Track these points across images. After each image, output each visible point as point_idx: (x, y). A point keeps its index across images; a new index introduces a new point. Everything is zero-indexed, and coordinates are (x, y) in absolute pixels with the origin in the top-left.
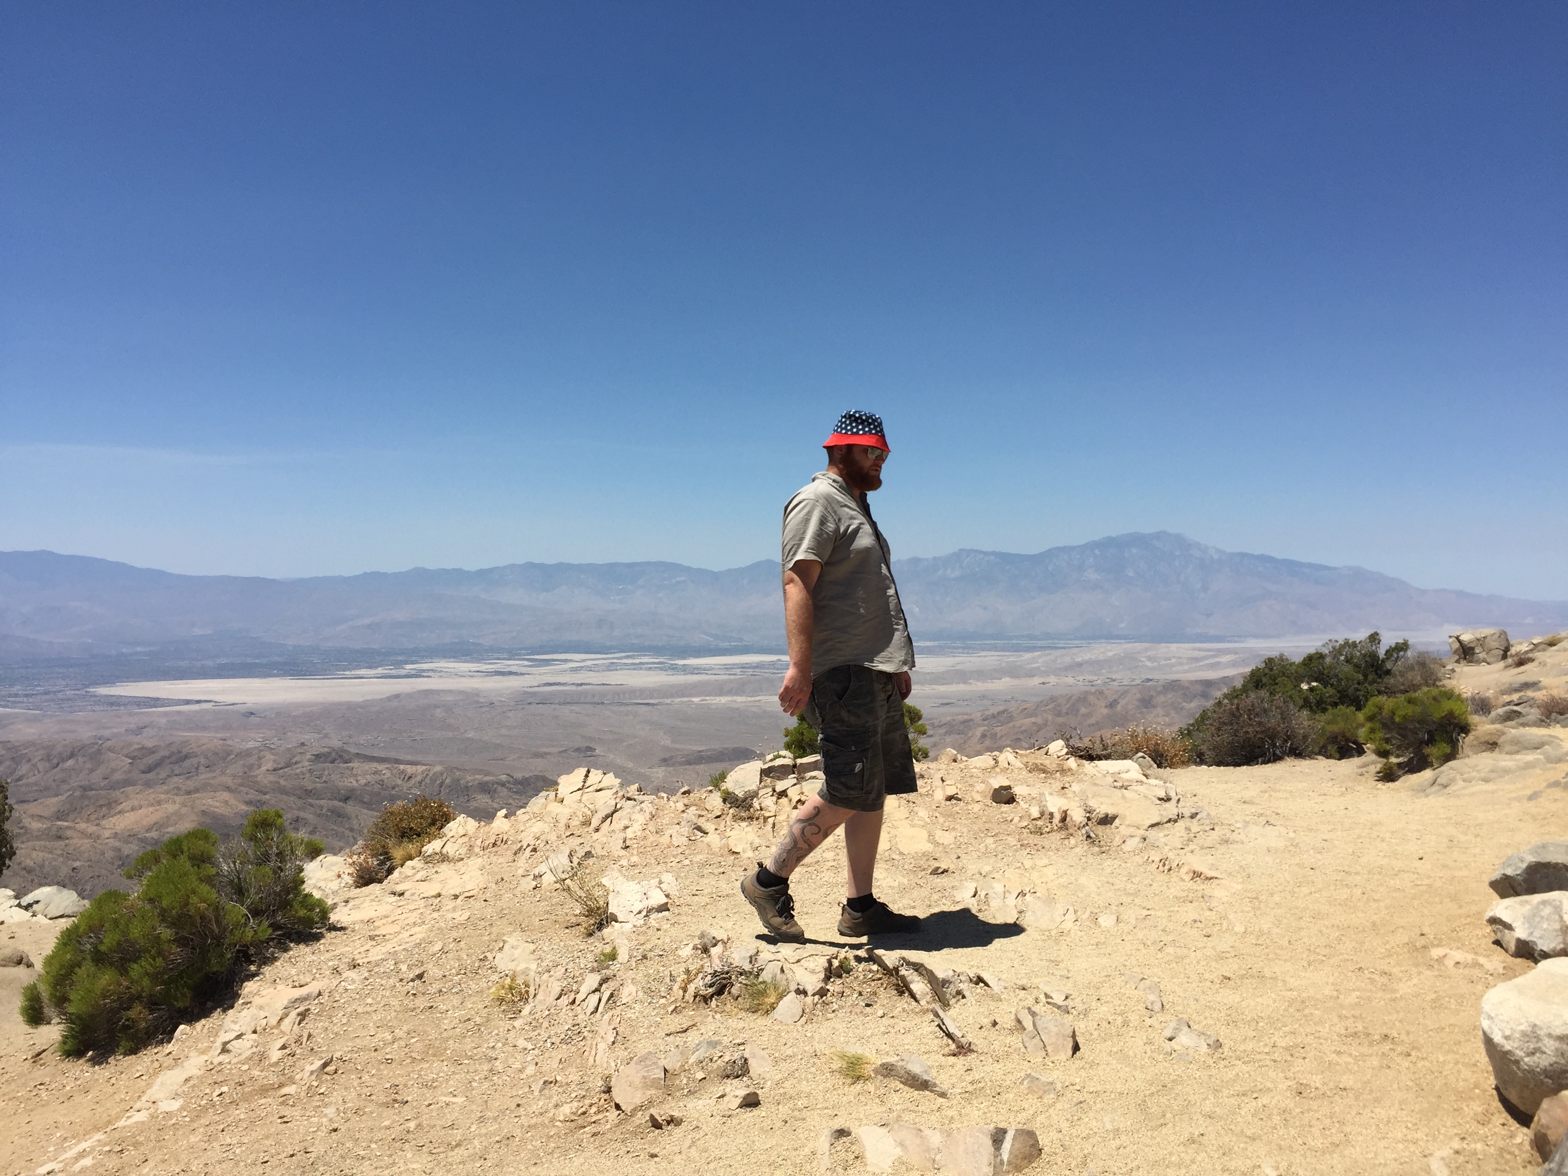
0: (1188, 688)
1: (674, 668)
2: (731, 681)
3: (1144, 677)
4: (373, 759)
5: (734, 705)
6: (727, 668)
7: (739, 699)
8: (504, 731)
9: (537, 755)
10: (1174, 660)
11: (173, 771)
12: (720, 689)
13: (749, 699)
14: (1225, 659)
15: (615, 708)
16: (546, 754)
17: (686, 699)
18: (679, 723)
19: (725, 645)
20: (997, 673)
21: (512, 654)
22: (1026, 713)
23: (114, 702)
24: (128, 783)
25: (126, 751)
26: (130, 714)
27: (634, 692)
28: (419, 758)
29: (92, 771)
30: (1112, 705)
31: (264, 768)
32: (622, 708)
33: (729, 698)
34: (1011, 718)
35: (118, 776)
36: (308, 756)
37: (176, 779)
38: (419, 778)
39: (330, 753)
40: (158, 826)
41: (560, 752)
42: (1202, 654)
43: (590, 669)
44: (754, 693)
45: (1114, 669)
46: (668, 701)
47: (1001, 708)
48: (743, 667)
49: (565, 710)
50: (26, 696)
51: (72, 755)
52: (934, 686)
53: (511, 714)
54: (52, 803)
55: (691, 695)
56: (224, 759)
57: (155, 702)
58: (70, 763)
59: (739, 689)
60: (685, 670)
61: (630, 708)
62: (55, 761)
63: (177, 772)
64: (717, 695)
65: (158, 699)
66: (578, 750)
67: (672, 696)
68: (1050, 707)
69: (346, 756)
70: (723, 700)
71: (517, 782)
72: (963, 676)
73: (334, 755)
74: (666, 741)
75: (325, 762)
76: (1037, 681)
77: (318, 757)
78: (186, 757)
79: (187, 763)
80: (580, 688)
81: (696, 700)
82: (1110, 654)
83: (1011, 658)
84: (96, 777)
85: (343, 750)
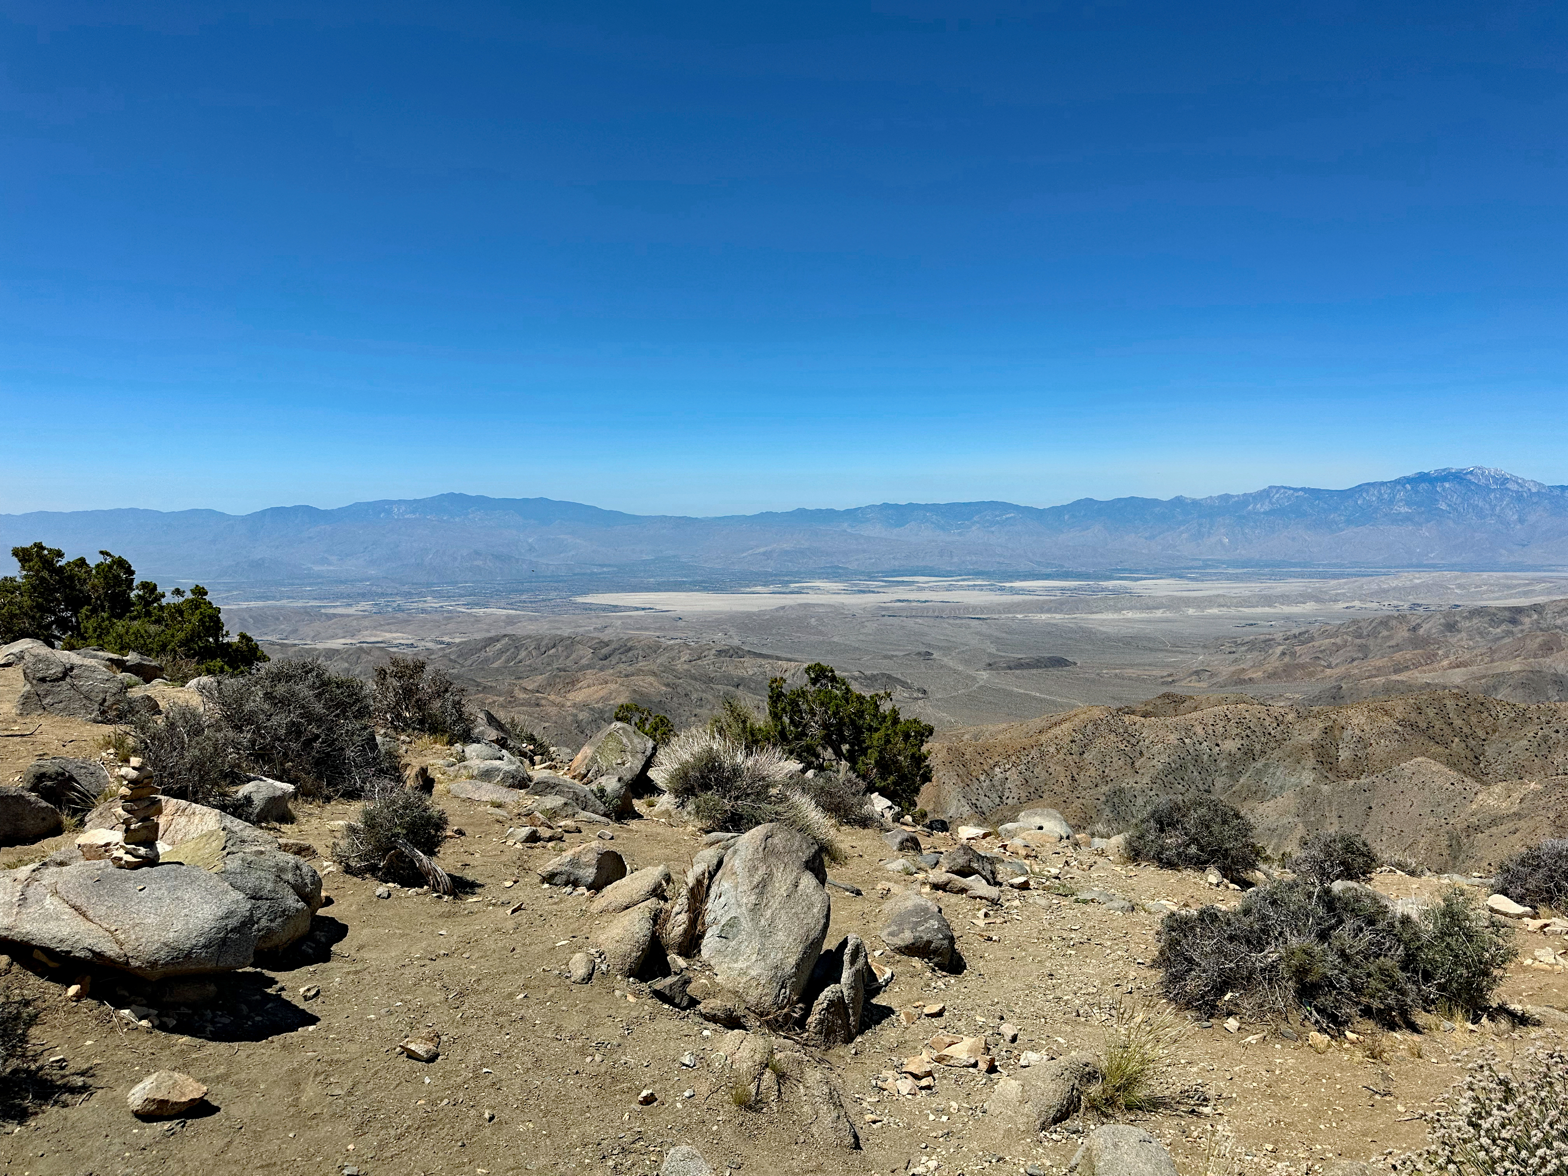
0: (1495, 615)
1: (1002, 589)
2: (1051, 601)
3: (1452, 603)
4: (760, 655)
5: (1055, 622)
6: (1048, 590)
7: (1057, 617)
8: (861, 637)
9: (886, 657)
10: (1485, 588)
11: (621, 659)
12: (1041, 607)
13: (1067, 616)
14: (1538, 587)
15: (951, 621)
16: (893, 656)
17: (1010, 615)
18: (1004, 635)
19: (1049, 571)
20: (1304, 598)
21: (871, 577)
22: (1325, 634)
23: (588, 608)
24: (589, 667)
25: (589, 644)
26: (598, 617)
27: (967, 608)
28: (795, 656)
29: (567, 657)
30: (1414, 629)
31: (683, 659)
32: (958, 621)
33: (1049, 616)
34: (1312, 639)
35: (584, 661)
36: (713, 652)
37: (622, 665)
38: (793, 671)
39: (729, 650)
40: (604, 699)
41: (905, 655)
42: (1515, 582)
43: (932, 589)
44: (1071, 611)
45: (1422, 595)
46: (996, 616)
47: (1303, 629)
48: (1063, 589)
49: (910, 623)
50: (531, 602)
51: (554, 646)
52: (1240, 609)
53: (866, 623)
54: (540, 679)
55: (1016, 612)
56: (655, 652)
57: (615, 608)
58: (553, 651)
59: (1058, 607)
60: (1013, 591)
61: (964, 621)
62: (544, 649)
63: (623, 660)
64: (1038, 612)
65: (616, 606)
66: (919, 654)
67: (999, 612)
68: (1351, 629)
69: (740, 653)
70: (1044, 616)
71: (866, 678)
72: (1268, 600)
73: (731, 652)
74: (993, 650)
75: (725, 656)
76: (1341, 605)
77: (720, 653)
78: (630, 649)
79: (630, 654)
80: (924, 604)
81: (1020, 616)
82: (1417, 581)
83: (1316, 584)
84: (569, 663)
85: (739, 648)
